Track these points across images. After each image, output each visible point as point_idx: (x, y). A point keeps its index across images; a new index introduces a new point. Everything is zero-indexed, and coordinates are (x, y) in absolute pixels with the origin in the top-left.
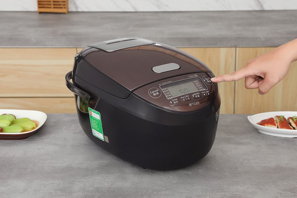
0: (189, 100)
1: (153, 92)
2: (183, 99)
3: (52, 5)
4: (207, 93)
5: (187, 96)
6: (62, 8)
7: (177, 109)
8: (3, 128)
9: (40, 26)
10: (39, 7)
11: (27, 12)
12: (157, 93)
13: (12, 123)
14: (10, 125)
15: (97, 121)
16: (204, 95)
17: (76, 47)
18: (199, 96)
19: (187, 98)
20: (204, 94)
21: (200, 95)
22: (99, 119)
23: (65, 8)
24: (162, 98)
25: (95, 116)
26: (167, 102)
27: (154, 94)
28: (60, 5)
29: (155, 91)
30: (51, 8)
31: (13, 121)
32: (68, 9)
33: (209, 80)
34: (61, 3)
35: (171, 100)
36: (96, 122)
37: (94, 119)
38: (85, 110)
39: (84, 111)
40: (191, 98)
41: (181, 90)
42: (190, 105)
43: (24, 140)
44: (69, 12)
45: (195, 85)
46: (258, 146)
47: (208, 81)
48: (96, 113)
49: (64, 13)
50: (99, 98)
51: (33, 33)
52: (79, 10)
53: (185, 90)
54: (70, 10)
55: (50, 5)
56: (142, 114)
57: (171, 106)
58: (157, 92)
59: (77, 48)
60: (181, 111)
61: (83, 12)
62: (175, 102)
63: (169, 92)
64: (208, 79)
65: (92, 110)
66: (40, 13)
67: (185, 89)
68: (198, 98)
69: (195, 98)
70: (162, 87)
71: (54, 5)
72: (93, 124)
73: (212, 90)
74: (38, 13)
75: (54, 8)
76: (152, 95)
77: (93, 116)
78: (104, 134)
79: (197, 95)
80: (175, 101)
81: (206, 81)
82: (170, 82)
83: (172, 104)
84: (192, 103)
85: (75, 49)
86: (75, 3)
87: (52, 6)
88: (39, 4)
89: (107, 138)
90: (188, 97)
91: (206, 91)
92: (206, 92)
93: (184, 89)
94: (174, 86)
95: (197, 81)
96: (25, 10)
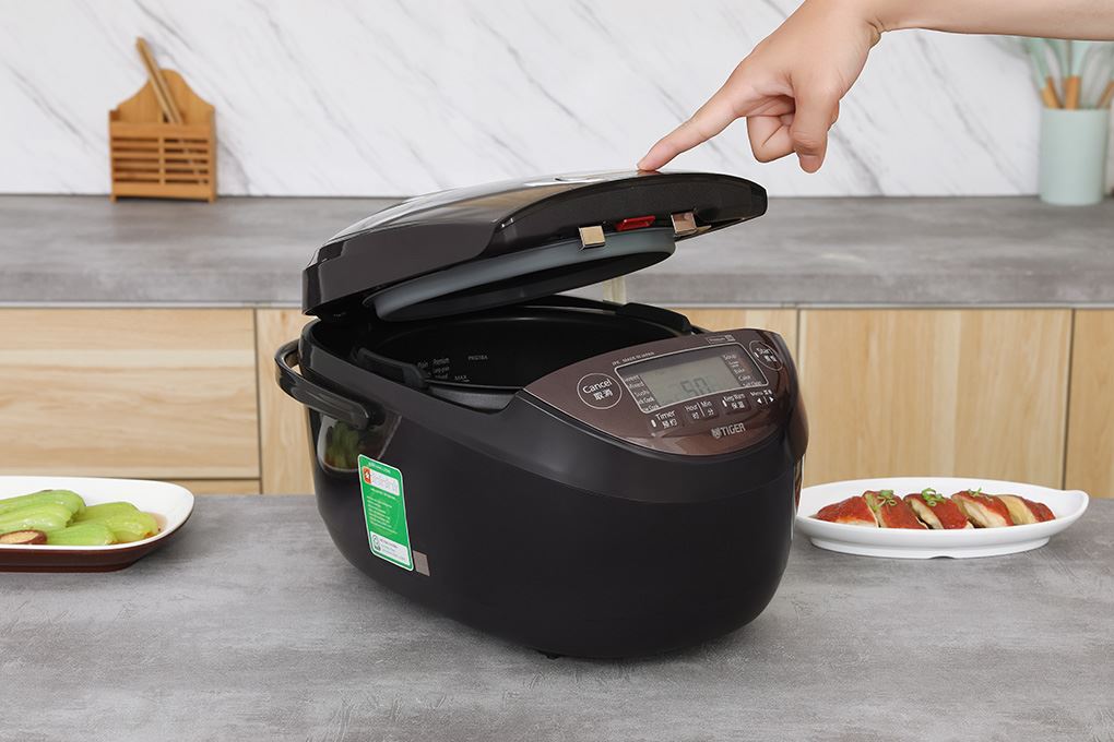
0: (713, 417)
1: (593, 388)
2: (695, 411)
3: (162, 171)
4: (767, 397)
5: (704, 404)
6: (195, 182)
7: (675, 447)
8: (48, 535)
9: (125, 238)
10: (117, 180)
11: (74, 196)
12: (608, 392)
13: (77, 518)
14: (68, 524)
15: (389, 501)
16: (759, 401)
17: (254, 305)
18: (742, 406)
19: (705, 409)
20: (757, 397)
21: (746, 401)
22: (398, 494)
23: (206, 182)
24: (625, 407)
25: (383, 482)
26: (641, 423)
27: (598, 396)
28: (191, 172)
29: (601, 386)
30: (157, 181)
31: (78, 513)
32: (215, 185)
33: (769, 355)
34: (192, 166)
35: (652, 416)
36: (383, 508)
37: (377, 496)
38: (344, 463)
39: (340, 467)
40: (717, 411)
41: (687, 382)
42: (716, 433)
43: (118, 572)
44: (219, 198)
45: (729, 366)
46: (917, 588)
47: (766, 357)
48: (387, 474)
49: (204, 201)
50: (400, 418)
51: (102, 260)
52: (254, 191)
53: (700, 383)
54: (221, 191)
55: (156, 171)
56: (555, 463)
57: (653, 434)
58: (607, 388)
59: (255, 310)
60: (685, 453)
61: (268, 198)
62: (666, 424)
63: (646, 388)
64: (766, 351)
65: (373, 463)
66: (120, 198)
67: (699, 379)
68: (739, 411)
69: (731, 411)
70: (624, 371)
71: (168, 171)
72: (373, 512)
73: (782, 389)
74: (113, 199)
75: (168, 181)
76: (590, 397)
77: (373, 484)
78: (415, 546)
79: (736, 401)
80: (668, 419)
81: (762, 356)
82: (649, 356)
83: (656, 430)
84: (723, 429)
85: (251, 312)
86: (239, 169)
87: (162, 176)
88: (116, 170)
89: (422, 558)
90: (708, 408)
91: (765, 388)
92: (765, 393)
93: (695, 380)
94: (664, 370)
95: (734, 357)
96: (66, 191)
